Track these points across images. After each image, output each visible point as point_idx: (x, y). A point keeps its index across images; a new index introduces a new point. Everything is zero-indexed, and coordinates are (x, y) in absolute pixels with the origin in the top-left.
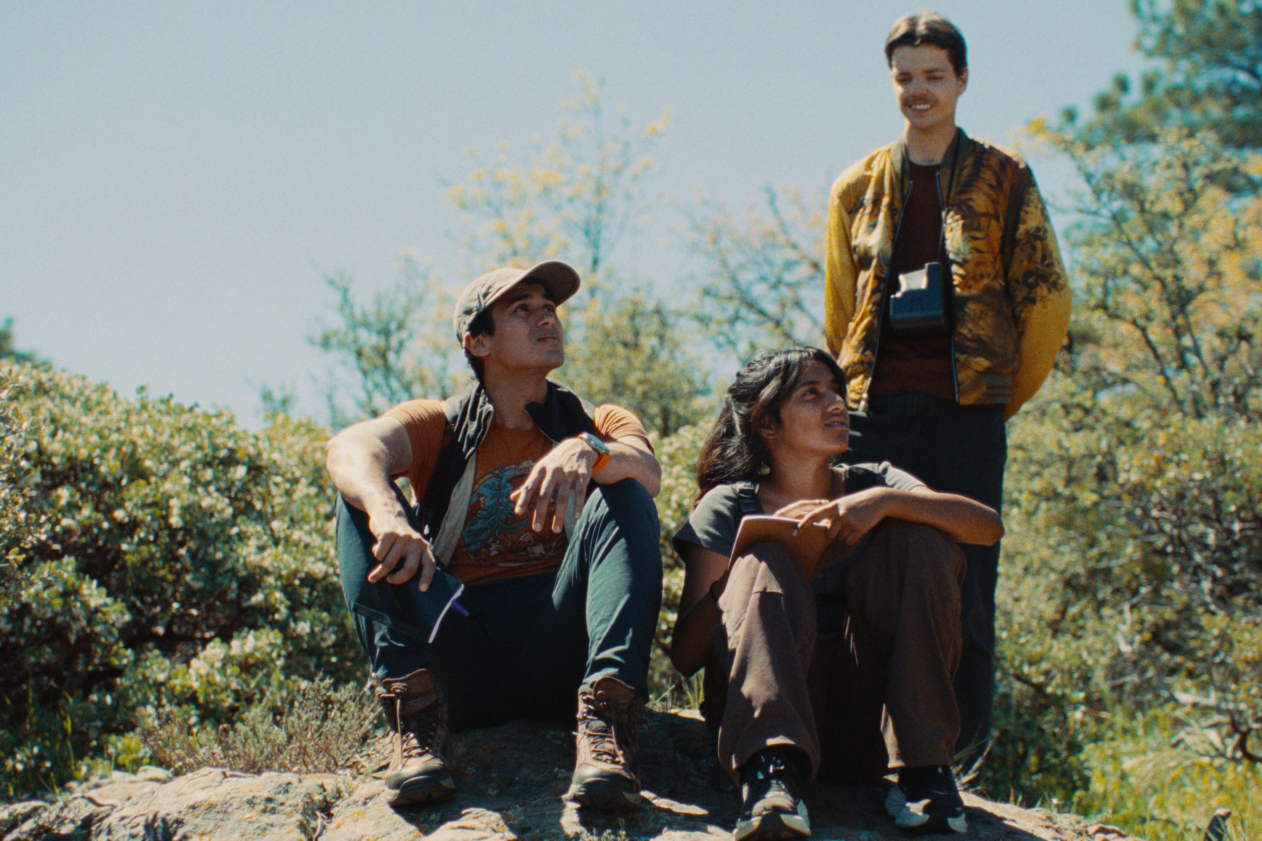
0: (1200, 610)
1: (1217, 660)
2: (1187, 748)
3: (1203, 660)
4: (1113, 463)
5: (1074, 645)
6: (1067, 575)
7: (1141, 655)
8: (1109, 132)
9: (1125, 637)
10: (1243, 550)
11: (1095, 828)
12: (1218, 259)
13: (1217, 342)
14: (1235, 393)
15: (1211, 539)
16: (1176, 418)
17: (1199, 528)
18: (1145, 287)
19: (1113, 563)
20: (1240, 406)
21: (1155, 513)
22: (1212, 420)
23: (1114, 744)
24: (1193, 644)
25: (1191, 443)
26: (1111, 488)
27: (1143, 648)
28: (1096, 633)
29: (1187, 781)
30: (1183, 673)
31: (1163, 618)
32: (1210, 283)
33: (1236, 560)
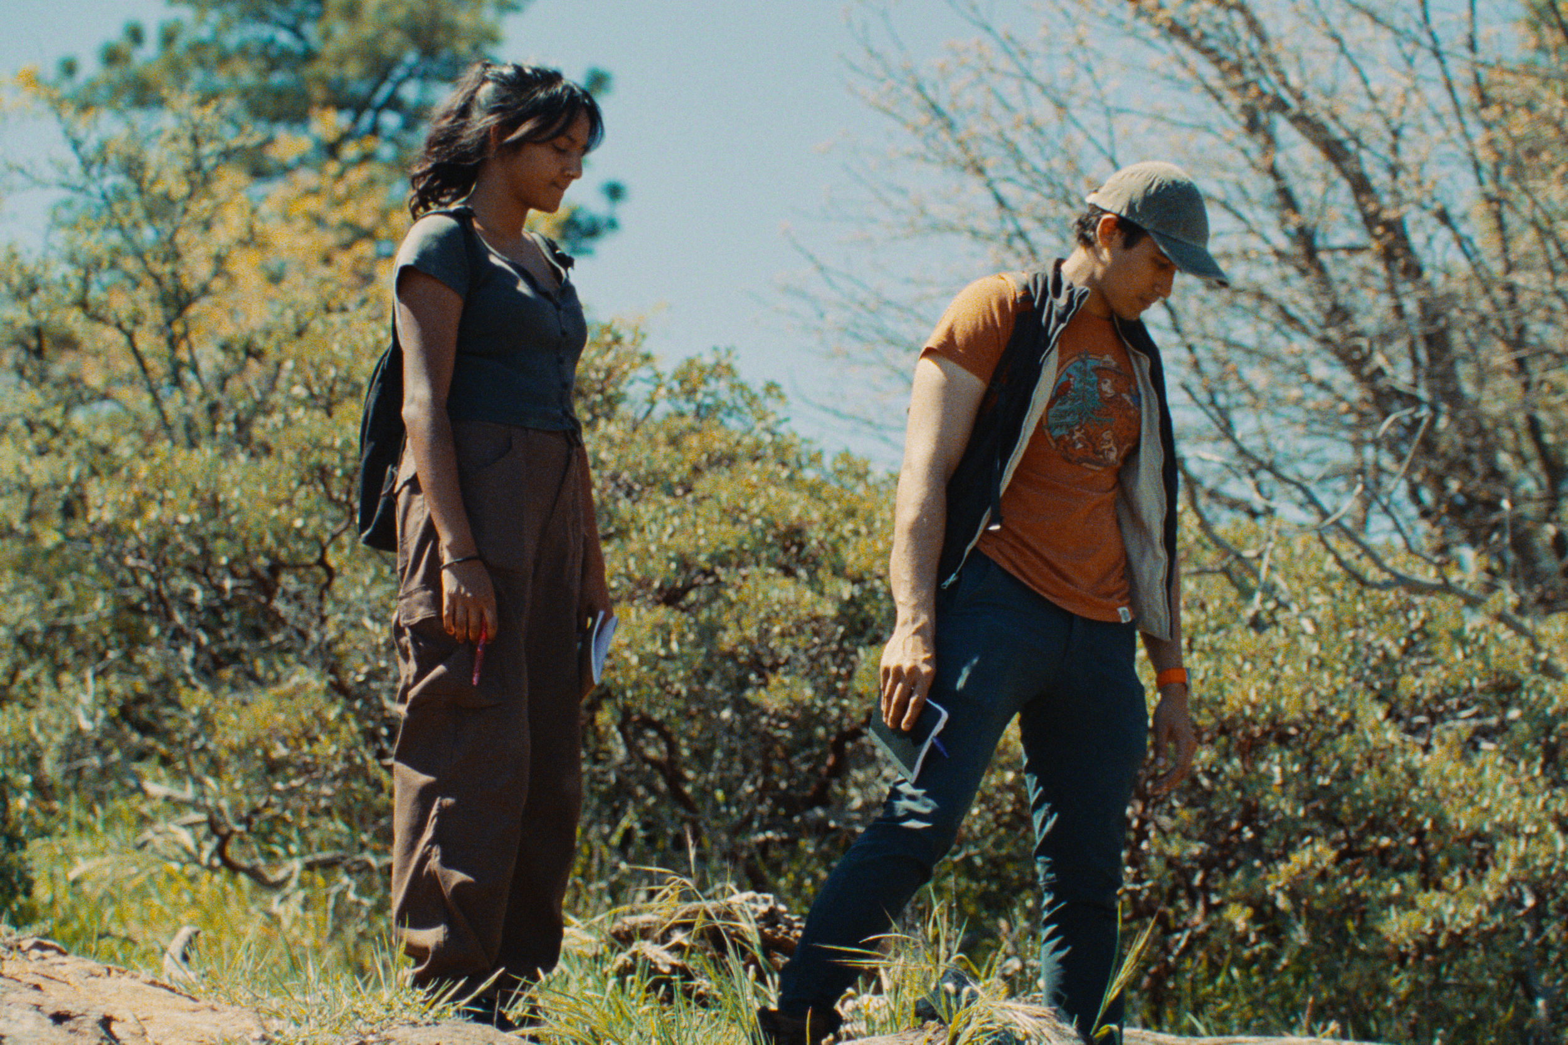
0: (180, 683)
1: (197, 744)
2: (155, 851)
3: (181, 744)
4: (82, 498)
5: (21, 717)
6: (20, 631)
7: (106, 734)
8: (116, 91)
9: (85, 710)
10: (236, 614)
11: (30, 942)
12: (228, 255)
13: (220, 356)
14: (237, 420)
15: (198, 596)
16: (163, 446)
17: (181, 583)
18: (137, 285)
19: (78, 620)
20: (243, 436)
21: (130, 561)
22: (207, 452)
23: (65, 841)
24: (169, 724)
25: (178, 480)
26: (79, 527)
27: (107, 726)
28: (51, 704)
29: (152, 891)
30: (155, 760)
31: (134, 691)
32: (218, 284)
33: (226, 625)
